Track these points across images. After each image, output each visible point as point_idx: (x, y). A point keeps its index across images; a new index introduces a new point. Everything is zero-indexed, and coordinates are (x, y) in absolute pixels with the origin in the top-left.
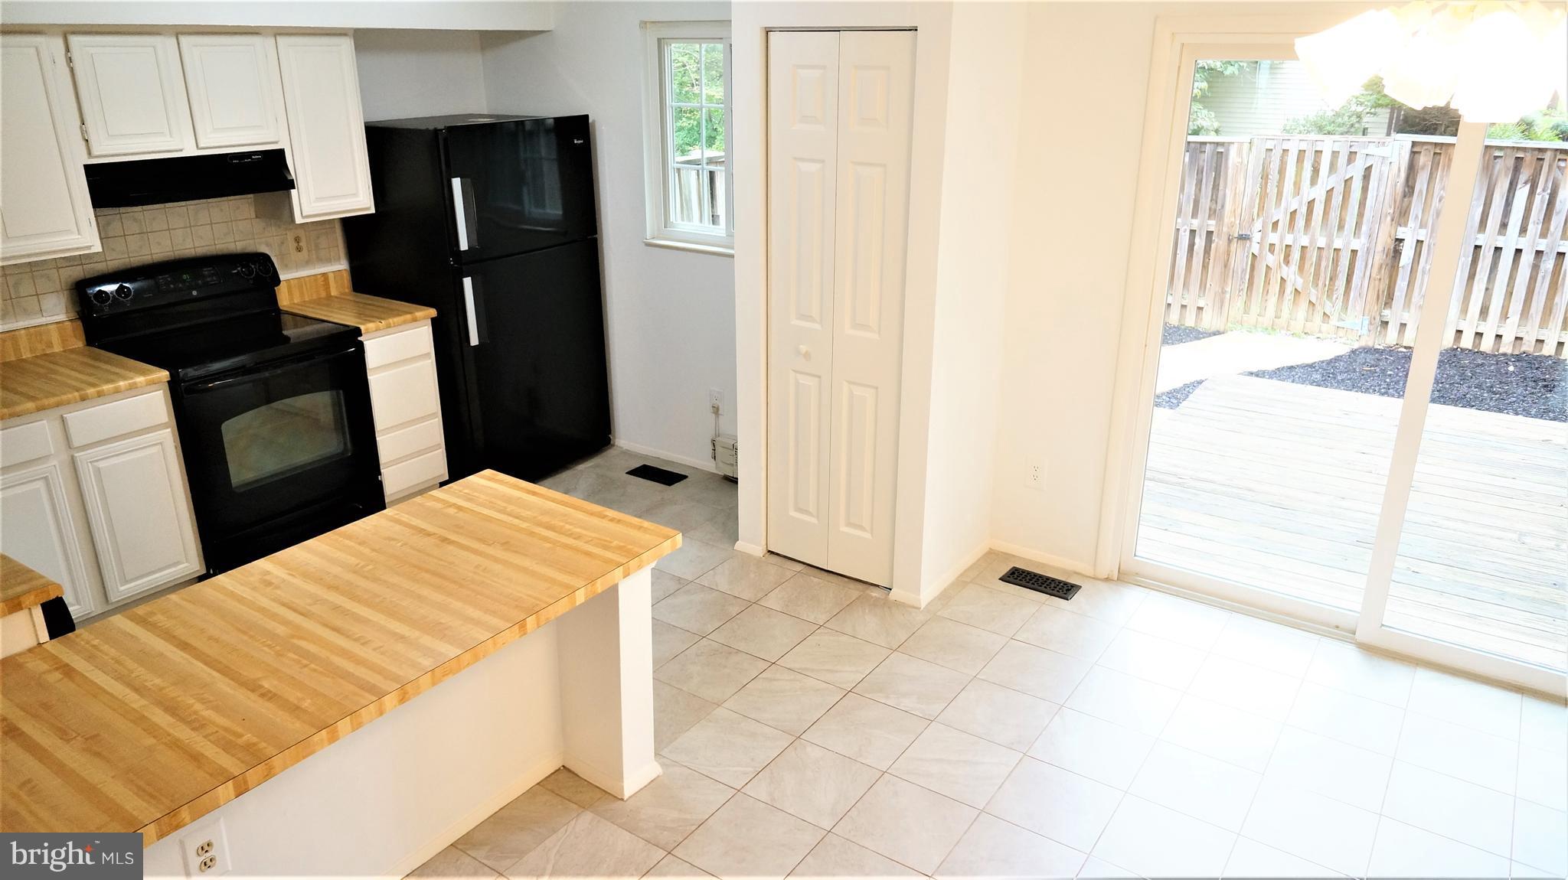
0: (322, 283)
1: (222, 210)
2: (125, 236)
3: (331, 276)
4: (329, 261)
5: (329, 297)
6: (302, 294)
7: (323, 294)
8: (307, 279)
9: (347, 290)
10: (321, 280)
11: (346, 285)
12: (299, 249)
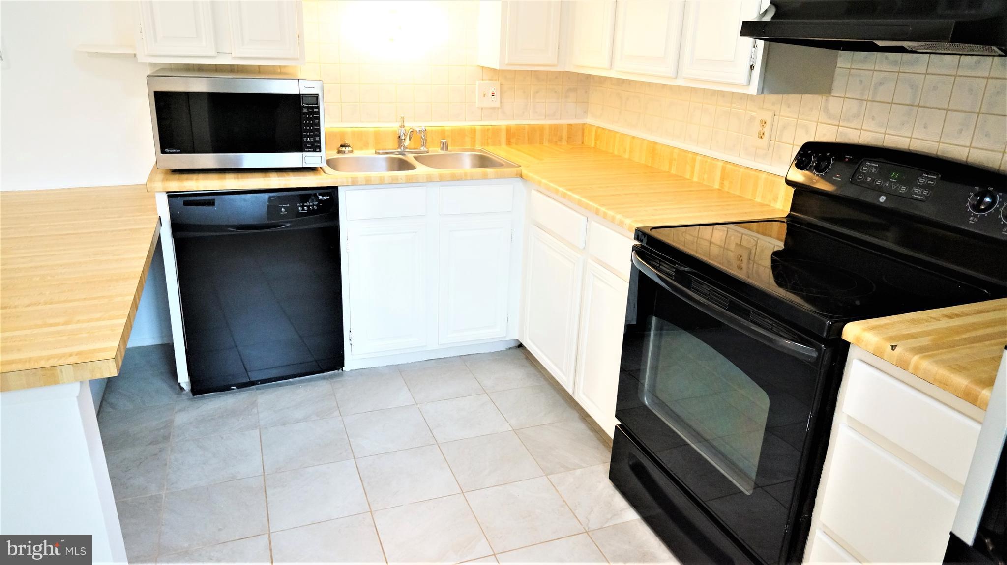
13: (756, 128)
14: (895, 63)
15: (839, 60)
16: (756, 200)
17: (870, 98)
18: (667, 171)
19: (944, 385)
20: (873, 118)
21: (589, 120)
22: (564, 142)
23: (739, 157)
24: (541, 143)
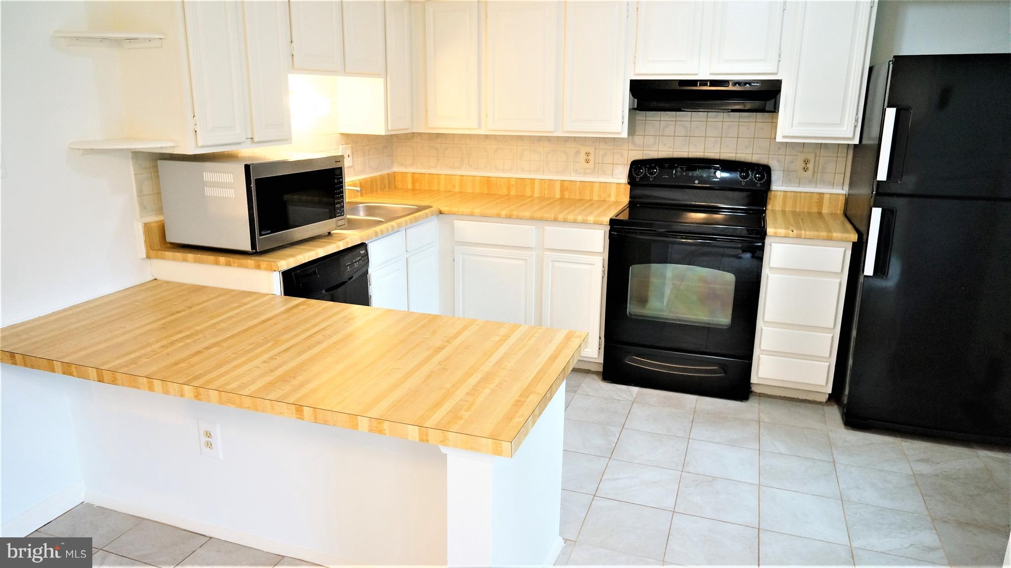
0: (816, 200)
1: (748, 128)
2: (675, 136)
3: (827, 197)
4: (832, 184)
5: (820, 214)
6: (795, 205)
7: (815, 210)
8: (803, 194)
9: (839, 212)
10: (816, 197)
11: (839, 207)
12: (805, 169)
13: (583, 156)
14: (672, 116)
15: (637, 116)
16: (594, 199)
17: (661, 135)
18: (506, 194)
19: (818, 238)
20: (665, 145)
21: (396, 169)
22: (387, 189)
23: (570, 176)
24: (377, 191)
